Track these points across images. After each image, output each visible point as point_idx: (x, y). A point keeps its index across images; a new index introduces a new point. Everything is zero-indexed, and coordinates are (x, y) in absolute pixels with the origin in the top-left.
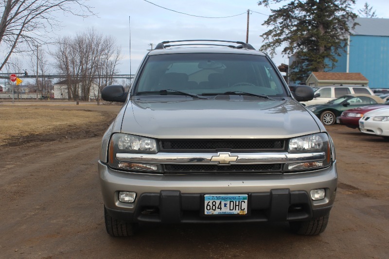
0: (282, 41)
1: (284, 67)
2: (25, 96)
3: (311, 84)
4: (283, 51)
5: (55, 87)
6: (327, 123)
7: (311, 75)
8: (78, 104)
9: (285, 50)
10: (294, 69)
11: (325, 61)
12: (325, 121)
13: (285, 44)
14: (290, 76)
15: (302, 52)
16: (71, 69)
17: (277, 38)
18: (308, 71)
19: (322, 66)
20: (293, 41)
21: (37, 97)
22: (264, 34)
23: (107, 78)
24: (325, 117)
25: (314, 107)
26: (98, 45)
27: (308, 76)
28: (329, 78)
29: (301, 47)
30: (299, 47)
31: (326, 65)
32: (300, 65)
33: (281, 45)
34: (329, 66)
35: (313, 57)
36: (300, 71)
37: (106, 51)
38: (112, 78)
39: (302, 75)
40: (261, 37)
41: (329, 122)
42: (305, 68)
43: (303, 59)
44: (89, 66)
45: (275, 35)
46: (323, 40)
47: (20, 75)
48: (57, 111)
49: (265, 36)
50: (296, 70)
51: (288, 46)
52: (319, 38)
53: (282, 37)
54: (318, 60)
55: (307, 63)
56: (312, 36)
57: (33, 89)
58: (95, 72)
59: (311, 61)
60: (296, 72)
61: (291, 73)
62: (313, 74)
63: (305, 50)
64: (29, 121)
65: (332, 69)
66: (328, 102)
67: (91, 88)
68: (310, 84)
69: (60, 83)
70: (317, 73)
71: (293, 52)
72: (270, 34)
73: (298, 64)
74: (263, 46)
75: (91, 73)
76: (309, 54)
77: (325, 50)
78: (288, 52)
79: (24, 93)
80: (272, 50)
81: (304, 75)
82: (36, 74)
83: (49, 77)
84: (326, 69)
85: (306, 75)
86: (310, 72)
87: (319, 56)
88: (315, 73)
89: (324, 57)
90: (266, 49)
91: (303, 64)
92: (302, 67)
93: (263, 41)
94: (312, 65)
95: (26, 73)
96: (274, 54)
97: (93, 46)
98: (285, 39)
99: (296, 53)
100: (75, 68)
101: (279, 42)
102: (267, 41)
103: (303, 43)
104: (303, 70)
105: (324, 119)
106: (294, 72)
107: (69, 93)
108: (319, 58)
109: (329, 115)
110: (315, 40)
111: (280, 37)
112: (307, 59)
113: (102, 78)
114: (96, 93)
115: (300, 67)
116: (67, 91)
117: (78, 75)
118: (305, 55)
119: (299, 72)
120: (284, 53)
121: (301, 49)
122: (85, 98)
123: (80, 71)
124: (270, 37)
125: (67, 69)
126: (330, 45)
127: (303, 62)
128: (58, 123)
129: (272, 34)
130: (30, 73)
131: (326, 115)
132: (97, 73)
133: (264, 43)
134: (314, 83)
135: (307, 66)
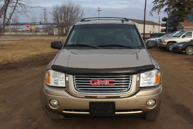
0: (164, 5)
1: (165, 19)
3: (180, 29)
4: (164, 11)
6: (190, 53)
7: (180, 24)
8: (59, 38)
9: (166, 10)
10: (170, 20)
11: (188, 16)
12: (188, 53)
13: (166, 7)
14: (168, 24)
15: (175, 11)
16: (60, 20)
17: (161, 3)
18: (178, 21)
19: (186, 19)
20: (171, 5)
22: (154, 1)
24: (188, 50)
25: (182, 44)
26: (72, 8)
27: (178, 24)
28: (190, 25)
29: (175, 8)
30: (174, 8)
31: (188, 18)
32: (174, 18)
33: (164, 7)
35: (181, 14)
36: (174, 21)
37: (77, 12)
39: (175, 23)
40: (153, 3)
41: (191, 53)
43: (176, 15)
44: (68, 19)
45: (160, 2)
46: (187, 4)
47: (38, 24)
48: (44, 43)
49: (155, 2)
50: (172, 21)
51: (167, 8)
52: (185, 3)
53: (164, 3)
54: (184, 15)
55: (178, 17)
56: (181, 2)
59: (181, 16)
60: (172, 22)
61: (169, 23)
62: (181, 23)
63: (177, 10)
65: (192, 20)
68: (179, 29)
71: (170, 11)
72: (158, 1)
73: (173, 18)
74: (153, 8)
76: (179, 12)
77: (188, 10)
78: (167, 11)
80: (158, 10)
81: (176, 24)
85: (177, 24)
86: (179, 22)
87: (184, 13)
88: (182, 22)
89: (187, 14)
90: (155, 9)
91: (176, 18)
92: (175, 19)
93: (154, 5)
94: (180, 18)
95: (40, 22)
96: (160, 12)
97: (71, 9)
98: (166, 4)
99: (172, 11)
101: (162, 6)
102: (156, 5)
103: (176, 6)
104: (175, 21)
105: (188, 51)
106: (170, 22)
108: (185, 14)
109: (191, 49)
110: (182, 4)
111: (163, 3)
112: (178, 15)
115: (174, 19)
118: (177, 13)
119: (173, 22)
120: (165, 12)
121: (175, 9)
122: (67, 35)
123: (64, 22)
124: (158, 3)
126: (191, 7)
127: (176, 17)
129: (159, 1)
130: (42, 22)
131: (189, 49)
133: (154, 6)
134: (181, 28)
135: (177, 19)
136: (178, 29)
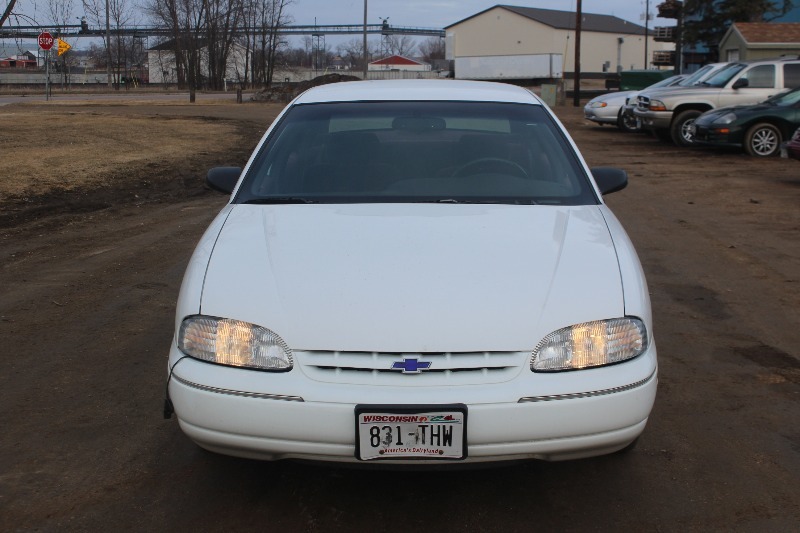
1: (674, 5)
2: (82, 78)
3: (732, 51)
5: (150, 56)
6: (763, 151)
7: (730, 30)
8: (193, 99)
10: (692, 14)
12: (758, 148)
16: (181, 16)
18: (726, 20)
19: (759, 8)
21: (110, 80)
23: (264, 34)
24: (757, 137)
25: (731, 114)
27: (724, 32)
28: (775, 36)
31: (769, 5)
32: (705, 5)
34: (777, 7)
36: (706, 19)
38: (276, 33)
39: (710, 29)
41: (768, 149)
42: (719, 12)
44: (223, 9)
47: (71, 31)
48: (139, 121)
50: (698, 18)
57: (103, 61)
58: (235, 23)
60: (697, 22)
62: (735, 27)
64: (62, 152)
66: (766, 99)
67: (228, 60)
68: (728, 51)
69: (158, 48)
70: (746, 26)
73: (701, 2)
75: (227, 25)
79: (81, 71)
81: (714, 30)
82: (104, 28)
83: (136, 33)
84: (768, 15)
85: (720, 29)
86: (729, 22)
88: (739, 25)
91: (714, 4)
92: (711, 10)
95: (84, 25)
100: (192, 13)
104: (713, 17)
105: (756, 143)
106: (691, 22)
107: (178, 70)
109: (767, 133)
113: (254, 34)
114: (242, 72)
115: (706, 10)
116: (174, 66)
117: (197, 28)
119: (702, 22)
122: (216, 84)
123: (203, 21)
125: (173, 14)
128: (129, 158)
130: (92, 25)
131: (761, 133)
132: (240, 24)
134: (736, 50)
135: (722, 8)
136: (722, 53)
